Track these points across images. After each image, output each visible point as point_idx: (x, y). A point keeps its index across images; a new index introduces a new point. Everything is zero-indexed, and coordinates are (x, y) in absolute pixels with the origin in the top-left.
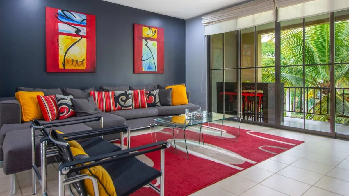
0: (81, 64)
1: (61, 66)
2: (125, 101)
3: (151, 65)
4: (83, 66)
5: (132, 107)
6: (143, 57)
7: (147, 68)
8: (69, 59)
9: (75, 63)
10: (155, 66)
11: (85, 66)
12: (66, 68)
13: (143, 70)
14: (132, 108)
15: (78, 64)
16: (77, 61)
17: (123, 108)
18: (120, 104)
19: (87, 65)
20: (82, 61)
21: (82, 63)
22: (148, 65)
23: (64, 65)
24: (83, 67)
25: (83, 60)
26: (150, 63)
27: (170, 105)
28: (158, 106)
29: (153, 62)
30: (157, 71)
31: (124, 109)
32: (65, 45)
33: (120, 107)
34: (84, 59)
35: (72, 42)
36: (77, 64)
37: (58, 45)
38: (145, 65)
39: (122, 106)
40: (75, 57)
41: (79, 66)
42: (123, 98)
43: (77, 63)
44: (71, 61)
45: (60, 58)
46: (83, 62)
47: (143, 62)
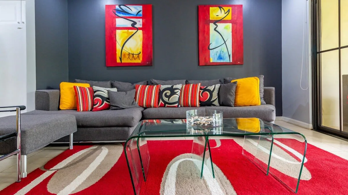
0: (137, 58)
1: (118, 61)
2: (169, 97)
3: (222, 55)
4: (140, 60)
5: (177, 104)
6: (210, 45)
7: (216, 59)
8: (126, 53)
9: (131, 56)
10: (229, 56)
11: (141, 59)
12: (123, 62)
13: (212, 60)
14: (178, 106)
15: (134, 58)
16: (133, 54)
17: (167, 105)
18: (163, 100)
19: (143, 58)
20: (138, 54)
21: (138, 57)
22: (218, 55)
23: (121, 59)
24: (139, 61)
25: (139, 53)
26: (222, 52)
27: (230, 106)
28: (214, 105)
29: (226, 50)
30: (231, 61)
31: (168, 107)
32: (122, 39)
33: (163, 103)
34: (140, 52)
35: (128, 36)
36: (133, 58)
37: (116, 40)
38: (213, 54)
39: (166, 103)
40: (131, 51)
41: (135, 60)
42: (167, 93)
43: (133, 56)
44: (127, 55)
45: (117, 53)
46: (139, 55)
47: (210, 50)
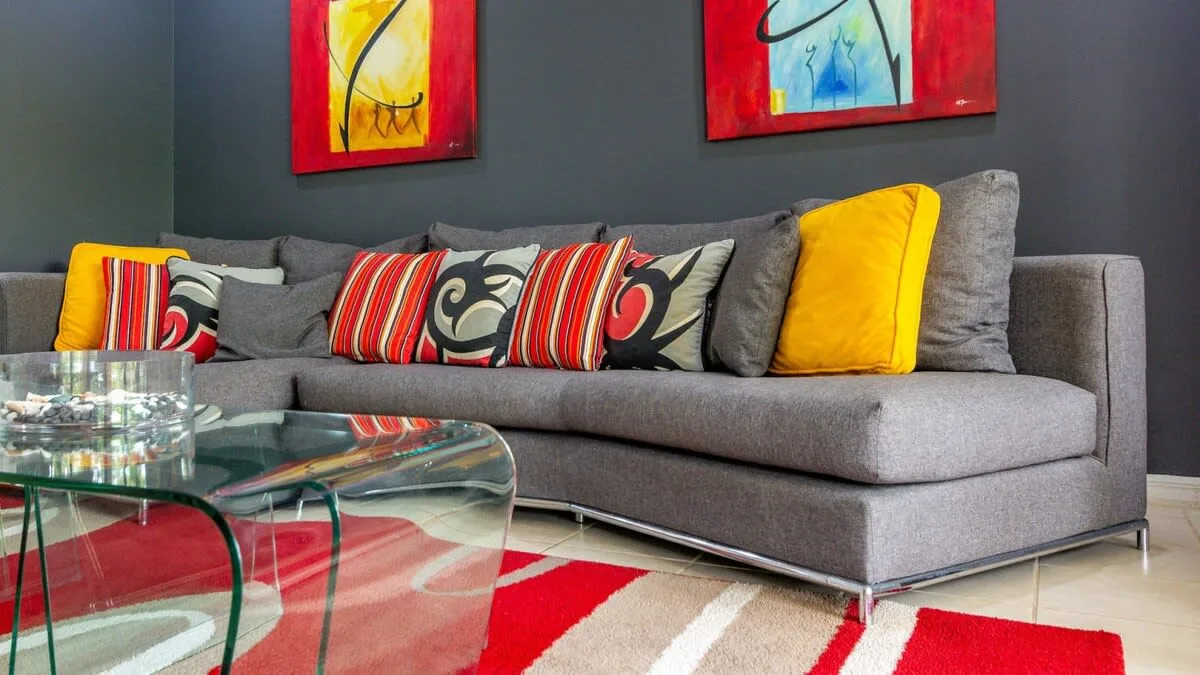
0: (408, 122)
1: (336, 145)
3: (846, 64)
4: (419, 132)
6: (771, 17)
7: (808, 92)
8: (364, 104)
9: (386, 115)
10: (895, 66)
11: (425, 128)
12: (354, 147)
13: (780, 104)
15: (395, 124)
16: (392, 109)
19: (433, 124)
20: (414, 105)
21: (413, 116)
22: (818, 68)
23: (345, 134)
24: (416, 138)
25: (417, 97)
26: (844, 49)
29: (868, 32)
30: (907, 97)
32: (348, 45)
34: (421, 95)
35: (371, 25)
36: (392, 125)
37: (327, 50)
38: (787, 68)
40: (385, 92)
41: (400, 133)
43: (393, 115)
44: (370, 114)
45: (331, 106)
46: (417, 107)
47: (771, 46)
